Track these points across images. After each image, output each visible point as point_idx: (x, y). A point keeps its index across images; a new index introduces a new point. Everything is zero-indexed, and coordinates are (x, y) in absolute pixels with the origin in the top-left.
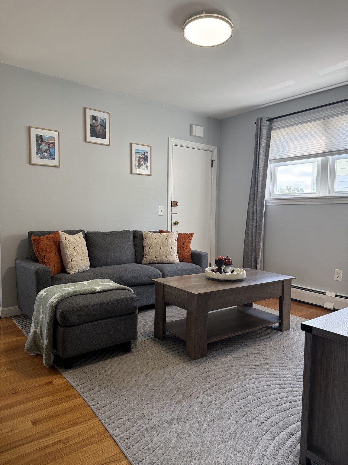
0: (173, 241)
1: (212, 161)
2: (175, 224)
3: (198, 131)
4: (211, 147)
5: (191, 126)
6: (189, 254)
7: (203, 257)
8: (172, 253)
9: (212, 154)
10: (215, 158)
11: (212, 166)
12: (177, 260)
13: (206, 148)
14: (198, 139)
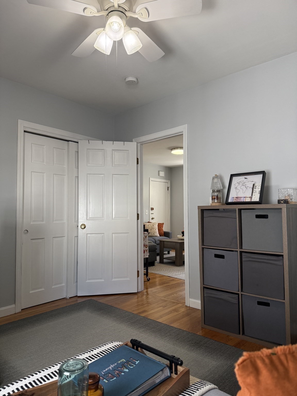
0: (156, 227)
1: (168, 187)
2: (152, 219)
3: (162, 174)
4: (167, 181)
5: (159, 171)
6: (163, 233)
7: (170, 234)
8: (156, 232)
9: (168, 184)
10: (169, 186)
11: (168, 190)
12: (159, 236)
13: (165, 182)
14: (162, 178)
